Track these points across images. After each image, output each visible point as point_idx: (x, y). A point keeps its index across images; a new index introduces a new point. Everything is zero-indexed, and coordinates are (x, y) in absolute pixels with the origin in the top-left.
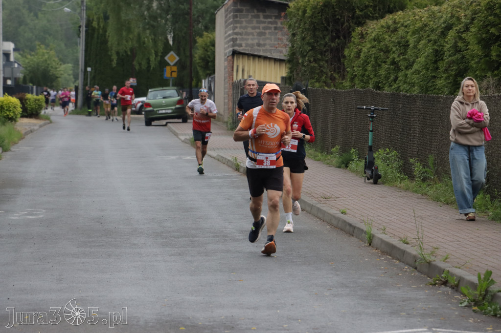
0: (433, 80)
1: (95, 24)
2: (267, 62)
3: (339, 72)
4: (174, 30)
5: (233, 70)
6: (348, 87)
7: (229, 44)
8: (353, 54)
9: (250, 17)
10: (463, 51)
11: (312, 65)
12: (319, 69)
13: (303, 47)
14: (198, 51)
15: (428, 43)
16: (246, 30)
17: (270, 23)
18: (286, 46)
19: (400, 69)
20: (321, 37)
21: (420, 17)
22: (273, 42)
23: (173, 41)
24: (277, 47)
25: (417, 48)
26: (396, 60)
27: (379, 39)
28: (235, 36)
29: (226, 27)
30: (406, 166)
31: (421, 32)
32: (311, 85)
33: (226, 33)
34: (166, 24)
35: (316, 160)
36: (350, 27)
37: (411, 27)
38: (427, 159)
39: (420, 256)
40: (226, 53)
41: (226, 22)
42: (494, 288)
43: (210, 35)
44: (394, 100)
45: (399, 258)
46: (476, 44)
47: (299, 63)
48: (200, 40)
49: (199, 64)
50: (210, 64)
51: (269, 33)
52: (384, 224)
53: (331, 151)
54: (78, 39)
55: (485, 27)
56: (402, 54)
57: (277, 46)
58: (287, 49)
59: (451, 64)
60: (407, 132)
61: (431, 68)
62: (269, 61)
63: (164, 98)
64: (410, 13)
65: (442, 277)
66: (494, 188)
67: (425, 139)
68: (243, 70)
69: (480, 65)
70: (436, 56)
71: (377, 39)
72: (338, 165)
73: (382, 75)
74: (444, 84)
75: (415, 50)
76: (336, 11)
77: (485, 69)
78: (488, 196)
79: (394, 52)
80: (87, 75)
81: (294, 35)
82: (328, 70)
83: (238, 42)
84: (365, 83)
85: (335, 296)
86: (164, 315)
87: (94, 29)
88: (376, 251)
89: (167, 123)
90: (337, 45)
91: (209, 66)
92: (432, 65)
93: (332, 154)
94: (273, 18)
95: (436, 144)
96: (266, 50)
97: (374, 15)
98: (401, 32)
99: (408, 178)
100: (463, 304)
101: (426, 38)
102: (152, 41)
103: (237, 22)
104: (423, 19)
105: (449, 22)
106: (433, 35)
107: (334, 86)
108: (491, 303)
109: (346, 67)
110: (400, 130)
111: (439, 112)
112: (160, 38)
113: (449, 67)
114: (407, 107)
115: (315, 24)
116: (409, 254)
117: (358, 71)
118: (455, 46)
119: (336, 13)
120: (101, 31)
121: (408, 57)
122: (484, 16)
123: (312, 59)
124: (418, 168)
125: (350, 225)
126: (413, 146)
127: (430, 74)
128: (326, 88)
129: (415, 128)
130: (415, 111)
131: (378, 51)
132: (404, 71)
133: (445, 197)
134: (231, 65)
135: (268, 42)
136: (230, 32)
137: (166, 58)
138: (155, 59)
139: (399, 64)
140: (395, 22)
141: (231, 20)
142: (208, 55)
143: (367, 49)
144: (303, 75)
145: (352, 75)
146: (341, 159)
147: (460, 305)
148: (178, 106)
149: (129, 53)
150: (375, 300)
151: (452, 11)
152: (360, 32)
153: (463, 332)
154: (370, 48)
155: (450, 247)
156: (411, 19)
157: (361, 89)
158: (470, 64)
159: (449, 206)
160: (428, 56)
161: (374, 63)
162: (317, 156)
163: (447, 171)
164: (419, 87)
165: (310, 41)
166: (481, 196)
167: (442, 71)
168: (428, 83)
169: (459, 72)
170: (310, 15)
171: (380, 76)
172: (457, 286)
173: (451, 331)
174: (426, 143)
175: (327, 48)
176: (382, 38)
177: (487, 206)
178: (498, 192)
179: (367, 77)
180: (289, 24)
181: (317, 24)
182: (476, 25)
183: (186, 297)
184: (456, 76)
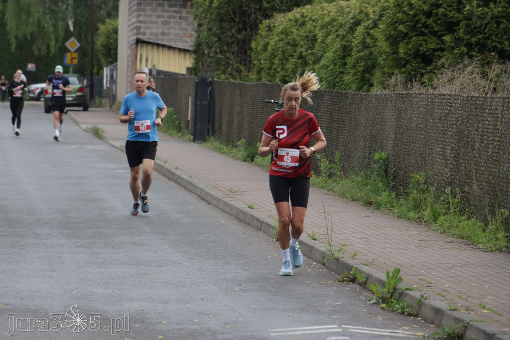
0: (341, 76)
2: (171, 52)
3: (245, 65)
4: (75, 14)
5: (136, 59)
6: (254, 80)
7: (133, 32)
8: (260, 46)
9: (154, 5)
10: (371, 48)
11: (218, 56)
12: (226, 61)
13: (210, 38)
14: (99, 38)
15: (336, 38)
16: (150, 19)
17: (175, 12)
18: (191, 36)
19: (307, 64)
20: (227, 29)
21: (329, 12)
22: (177, 32)
23: (74, 27)
24: (182, 37)
25: (325, 43)
26: (303, 54)
27: (286, 31)
28: (139, 25)
29: (130, 14)
31: (329, 27)
32: (216, 77)
33: (129, 21)
34: (67, 9)
35: (221, 153)
36: (257, 18)
37: (319, 21)
38: (334, 155)
39: (328, 252)
40: (130, 41)
41: (130, 9)
42: (402, 286)
43: (112, 22)
45: (307, 253)
46: (384, 40)
47: (205, 54)
48: (102, 28)
49: (101, 52)
50: (112, 52)
51: (174, 22)
53: (237, 144)
55: (394, 23)
56: (309, 48)
57: (183, 35)
58: (192, 39)
59: (358, 60)
61: (338, 64)
62: (173, 51)
64: (318, 7)
65: (350, 274)
66: (400, 186)
67: (332, 135)
68: (147, 60)
69: (387, 62)
70: (344, 51)
71: (285, 33)
72: (243, 159)
73: (289, 68)
74: (351, 79)
75: (323, 45)
76: (243, 2)
77: (392, 66)
78: (394, 193)
79: (301, 46)
81: (200, 25)
82: (234, 62)
83: (142, 30)
84: (272, 76)
85: (244, 292)
90: (243, 37)
91: (111, 54)
92: (339, 61)
93: (237, 147)
94: (178, 7)
95: (343, 140)
96: (171, 39)
97: (282, 8)
98: (309, 26)
100: (371, 301)
101: (334, 33)
102: (52, 27)
103: (141, 10)
104: (331, 14)
105: (358, 17)
106: (342, 30)
107: (240, 78)
108: (398, 300)
109: (252, 59)
111: (347, 108)
112: (61, 23)
113: (357, 63)
115: (222, 15)
116: (318, 250)
117: (265, 64)
118: (363, 41)
119: (243, 5)
121: (316, 51)
122: (393, 13)
123: (218, 51)
124: (324, 164)
125: (258, 220)
127: (338, 69)
128: (232, 80)
129: (322, 123)
130: (322, 107)
131: (286, 44)
132: (311, 66)
133: (351, 193)
134: (135, 54)
135: (172, 31)
136: (134, 20)
137: (67, 44)
138: (55, 45)
139: (307, 58)
140: (303, 16)
141: (135, 8)
142: (110, 42)
143: (275, 42)
144: (209, 66)
145: (259, 68)
146: (246, 153)
147: (368, 303)
148: (79, 94)
149: (29, 38)
150: (285, 296)
151: (360, 6)
152: (267, 24)
153: (372, 329)
154: (277, 41)
155: (358, 244)
156: (319, 13)
157: (268, 83)
158: (378, 61)
159: (355, 202)
160: (336, 51)
161: (281, 56)
162: (222, 149)
163: (353, 167)
164: (327, 82)
165: (217, 32)
166: (387, 193)
167: (350, 67)
168: (335, 78)
169: (367, 69)
170: (217, 6)
171: (287, 69)
172: (365, 283)
173: (361, 328)
174: (333, 139)
175: (234, 40)
176: (289, 32)
177: (392, 204)
178: (404, 189)
179: (274, 70)
180: (195, 14)
181: (224, 15)
182: (385, 21)
183: (95, 290)
184: (364, 72)
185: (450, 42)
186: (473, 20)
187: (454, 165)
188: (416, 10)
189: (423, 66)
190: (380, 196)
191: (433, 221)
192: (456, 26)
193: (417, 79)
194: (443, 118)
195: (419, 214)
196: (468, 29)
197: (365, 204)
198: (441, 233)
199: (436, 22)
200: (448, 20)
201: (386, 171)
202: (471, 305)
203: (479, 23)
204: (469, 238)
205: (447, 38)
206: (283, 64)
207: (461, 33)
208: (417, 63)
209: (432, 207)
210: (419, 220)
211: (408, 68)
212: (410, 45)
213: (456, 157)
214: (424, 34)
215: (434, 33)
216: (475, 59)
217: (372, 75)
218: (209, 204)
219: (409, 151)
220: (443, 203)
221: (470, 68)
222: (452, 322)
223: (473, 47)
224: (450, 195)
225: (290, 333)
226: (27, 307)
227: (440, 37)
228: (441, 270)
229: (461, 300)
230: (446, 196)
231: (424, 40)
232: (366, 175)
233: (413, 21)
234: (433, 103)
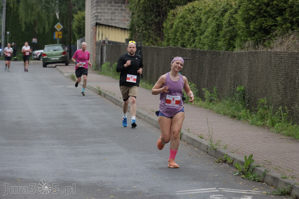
0: (216, 42)
1: (11, 5)
3: (160, 37)
4: (60, 9)
5: (96, 34)
6: (165, 46)
7: (94, 19)
8: (168, 26)
9: (106, 3)
10: (234, 25)
12: (148, 35)
13: (139, 21)
14: (74, 23)
15: (213, 20)
16: (104, 11)
17: (118, 6)
18: (128, 20)
19: (196, 35)
20: (149, 16)
22: (120, 18)
23: (59, 16)
24: (123, 21)
25: (207, 23)
26: (194, 30)
27: (184, 17)
28: (97, 14)
29: (92, 8)
30: (200, 93)
31: (209, 13)
32: (143, 44)
33: (92, 12)
34: (55, 6)
35: (146, 89)
36: (167, 9)
37: (203, 10)
38: (213, 88)
39: (210, 146)
40: (92, 24)
41: (92, 5)
42: (254, 164)
43: (82, 13)
44: (193, 54)
45: (198, 147)
46: (241, 21)
47: (136, 31)
48: (76, 16)
49: (76, 31)
50: (82, 30)
51: (118, 13)
52: (188, 127)
54: (1, 14)
55: (247, 10)
56: (198, 26)
57: (123, 20)
58: (129, 22)
59: (226, 32)
60: (201, 73)
61: (215, 35)
62: (118, 29)
63: (54, 51)
64: (202, 2)
65: (223, 158)
66: (252, 106)
67: (211, 77)
68: (102, 35)
70: (218, 27)
71: (183, 17)
73: (186, 38)
74: (222, 44)
75: (205, 24)
77: (246, 36)
78: (249, 110)
79: (193, 25)
80: (7, 36)
81: (133, 14)
82: (153, 35)
83: (99, 18)
84: (176, 43)
85: (161, 169)
86: (60, 180)
87: (11, 8)
88: (184, 143)
89: (56, 66)
90: (158, 20)
91: (81, 32)
92: (215, 33)
94: (120, 3)
95: (218, 79)
96: (116, 22)
97: (181, 3)
98: (197, 13)
99: (201, 100)
100: (236, 174)
101: (212, 17)
102: (47, 17)
103: (99, 6)
104: (210, 6)
105: (226, 7)
106: (216, 15)
107: (157, 45)
108: (252, 173)
109: (164, 33)
110: (197, 71)
111: (220, 61)
112: (51, 14)
113: (226, 34)
114: (201, 58)
115: (146, 8)
116: (204, 144)
117: (171, 36)
118: (229, 22)
119: (158, 1)
120: (15, 10)
121: (201, 28)
122: (246, 5)
123: (144, 29)
124: (207, 94)
126: (204, 81)
127: (214, 38)
128: (152, 46)
129: (205, 70)
130: (206, 60)
131: (183, 24)
132: (199, 36)
133: (223, 111)
134: (95, 31)
135: (117, 18)
136: (94, 12)
137: (55, 27)
138: (48, 27)
139: (196, 32)
140: (193, 7)
141: (95, 4)
142: (81, 25)
143: (177, 23)
144: (138, 38)
145: (168, 38)
147: (234, 175)
148: (63, 56)
149: (33, 23)
151: (227, 1)
152: (173, 13)
153: (236, 190)
154: (179, 22)
155: (227, 140)
156: (203, 5)
157: (173, 47)
158: (238, 33)
159: (226, 116)
160: (213, 28)
161: (181, 31)
162: (147, 86)
163: (224, 96)
164: (208, 46)
165: (143, 18)
166: (244, 110)
167: (222, 37)
168: (213, 43)
169: (232, 37)
170: (143, 2)
171: (184, 39)
172: (232, 163)
173: (230, 189)
174: (212, 79)
175: (153, 22)
176: (185, 16)
177: (248, 117)
178: (254, 108)
179: (177, 40)
180: (130, 7)
181: (147, 8)
182: (242, 9)
183: (73, 170)
184: (230, 39)
185: (281, 21)
186: (294, 8)
187: (284, 93)
188: (260, 3)
189: (265, 35)
190: (240, 112)
191: (272, 126)
192: (283, 11)
193: (261, 43)
194: (277, 66)
195: (264, 122)
196: (291, 13)
197: (231, 117)
198: (276, 133)
199: (272, 9)
200: (279, 8)
201: (244, 97)
202: (295, 175)
203: (297, 10)
204: (293, 136)
205: (279, 19)
206: (182, 36)
207: (287, 15)
208: (261, 33)
209: (271, 118)
210: (263, 126)
211: (256, 37)
212: (257, 23)
213: (285, 89)
214: (265, 17)
215: (271, 16)
216: (296, 30)
217: (235, 41)
218: (140, 118)
219: (257, 85)
220: (278, 115)
221: (292, 36)
222: (284, 185)
223: (294, 23)
224: (282, 111)
225: (188, 193)
226: (34, 180)
227: (274, 18)
228: (277, 155)
229: (289, 172)
230: (279, 111)
231: (265, 20)
232: (232, 100)
233: (258, 9)
234: (271, 57)
